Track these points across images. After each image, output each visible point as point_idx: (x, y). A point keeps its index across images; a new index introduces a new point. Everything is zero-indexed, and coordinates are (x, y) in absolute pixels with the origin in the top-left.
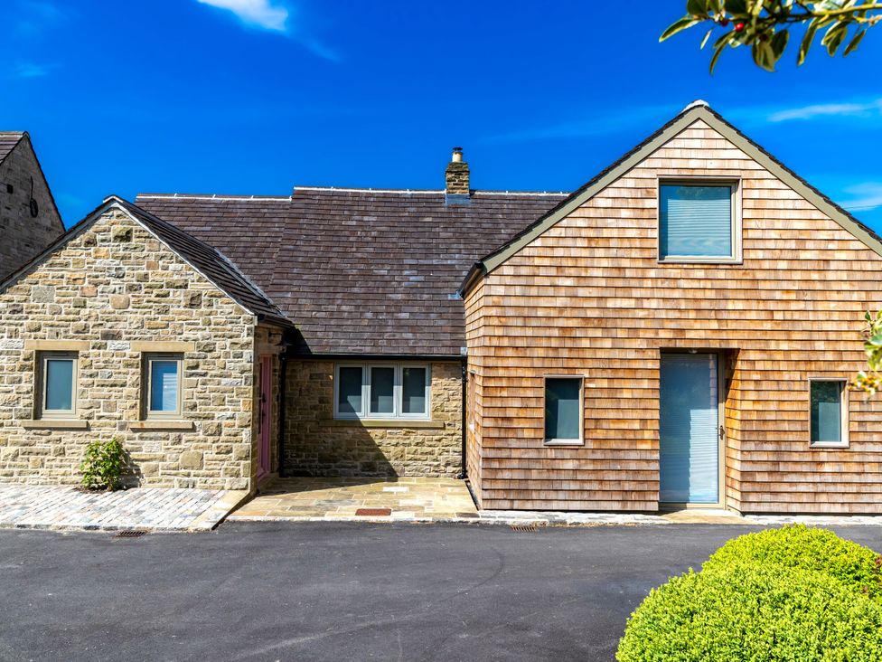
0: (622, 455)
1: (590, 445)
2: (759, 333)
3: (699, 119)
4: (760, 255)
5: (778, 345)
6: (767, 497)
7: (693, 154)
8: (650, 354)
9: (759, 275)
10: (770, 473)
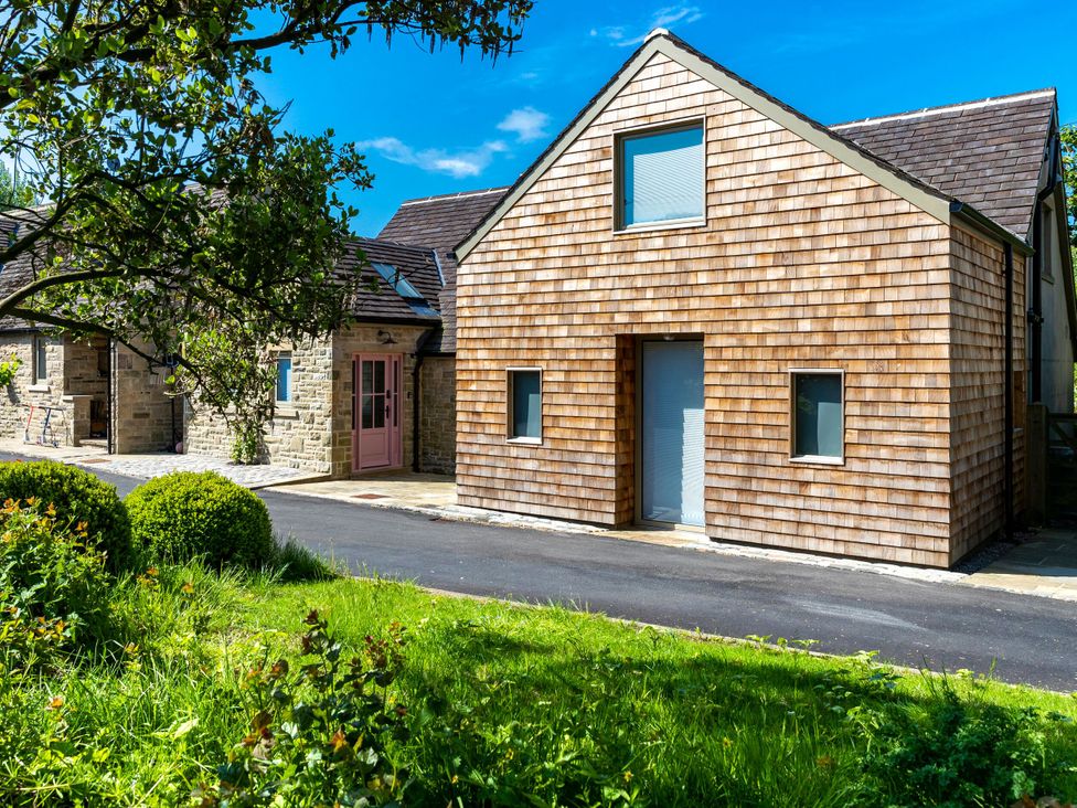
0: (578, 458)
1: (548, 444)
2: (726, 312)
3: (657, 52)
4: (728, 211)
5: (750, 326)
6: (736, 522)
7: (653, 96)
8: (605, 343)
9: (728, 237)
10: (740, 491)
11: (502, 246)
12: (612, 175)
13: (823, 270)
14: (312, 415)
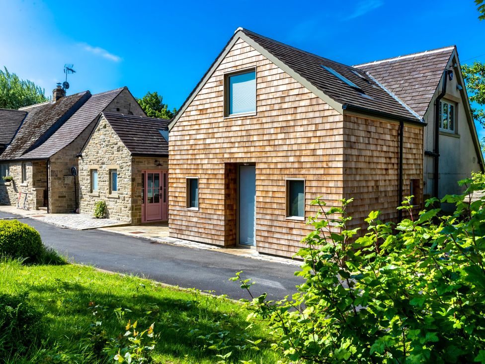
0: (211, 217)
1: (201, 211)
2: (264, 153)
3: (239, 38)
4: (264, 108)
5: (272, 159)
6: (267, 245)
7: (238, 58)
8: (220, 166)
9: (264, 120)
10: (268, 231)
11: (185, 124)
12: (223, 93)
13: (298, 135)
14: (124, 197)
